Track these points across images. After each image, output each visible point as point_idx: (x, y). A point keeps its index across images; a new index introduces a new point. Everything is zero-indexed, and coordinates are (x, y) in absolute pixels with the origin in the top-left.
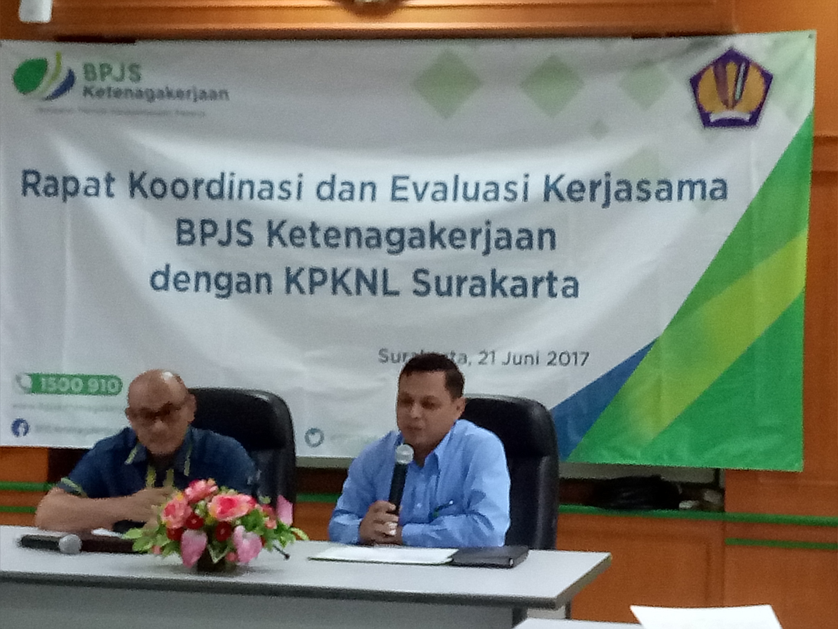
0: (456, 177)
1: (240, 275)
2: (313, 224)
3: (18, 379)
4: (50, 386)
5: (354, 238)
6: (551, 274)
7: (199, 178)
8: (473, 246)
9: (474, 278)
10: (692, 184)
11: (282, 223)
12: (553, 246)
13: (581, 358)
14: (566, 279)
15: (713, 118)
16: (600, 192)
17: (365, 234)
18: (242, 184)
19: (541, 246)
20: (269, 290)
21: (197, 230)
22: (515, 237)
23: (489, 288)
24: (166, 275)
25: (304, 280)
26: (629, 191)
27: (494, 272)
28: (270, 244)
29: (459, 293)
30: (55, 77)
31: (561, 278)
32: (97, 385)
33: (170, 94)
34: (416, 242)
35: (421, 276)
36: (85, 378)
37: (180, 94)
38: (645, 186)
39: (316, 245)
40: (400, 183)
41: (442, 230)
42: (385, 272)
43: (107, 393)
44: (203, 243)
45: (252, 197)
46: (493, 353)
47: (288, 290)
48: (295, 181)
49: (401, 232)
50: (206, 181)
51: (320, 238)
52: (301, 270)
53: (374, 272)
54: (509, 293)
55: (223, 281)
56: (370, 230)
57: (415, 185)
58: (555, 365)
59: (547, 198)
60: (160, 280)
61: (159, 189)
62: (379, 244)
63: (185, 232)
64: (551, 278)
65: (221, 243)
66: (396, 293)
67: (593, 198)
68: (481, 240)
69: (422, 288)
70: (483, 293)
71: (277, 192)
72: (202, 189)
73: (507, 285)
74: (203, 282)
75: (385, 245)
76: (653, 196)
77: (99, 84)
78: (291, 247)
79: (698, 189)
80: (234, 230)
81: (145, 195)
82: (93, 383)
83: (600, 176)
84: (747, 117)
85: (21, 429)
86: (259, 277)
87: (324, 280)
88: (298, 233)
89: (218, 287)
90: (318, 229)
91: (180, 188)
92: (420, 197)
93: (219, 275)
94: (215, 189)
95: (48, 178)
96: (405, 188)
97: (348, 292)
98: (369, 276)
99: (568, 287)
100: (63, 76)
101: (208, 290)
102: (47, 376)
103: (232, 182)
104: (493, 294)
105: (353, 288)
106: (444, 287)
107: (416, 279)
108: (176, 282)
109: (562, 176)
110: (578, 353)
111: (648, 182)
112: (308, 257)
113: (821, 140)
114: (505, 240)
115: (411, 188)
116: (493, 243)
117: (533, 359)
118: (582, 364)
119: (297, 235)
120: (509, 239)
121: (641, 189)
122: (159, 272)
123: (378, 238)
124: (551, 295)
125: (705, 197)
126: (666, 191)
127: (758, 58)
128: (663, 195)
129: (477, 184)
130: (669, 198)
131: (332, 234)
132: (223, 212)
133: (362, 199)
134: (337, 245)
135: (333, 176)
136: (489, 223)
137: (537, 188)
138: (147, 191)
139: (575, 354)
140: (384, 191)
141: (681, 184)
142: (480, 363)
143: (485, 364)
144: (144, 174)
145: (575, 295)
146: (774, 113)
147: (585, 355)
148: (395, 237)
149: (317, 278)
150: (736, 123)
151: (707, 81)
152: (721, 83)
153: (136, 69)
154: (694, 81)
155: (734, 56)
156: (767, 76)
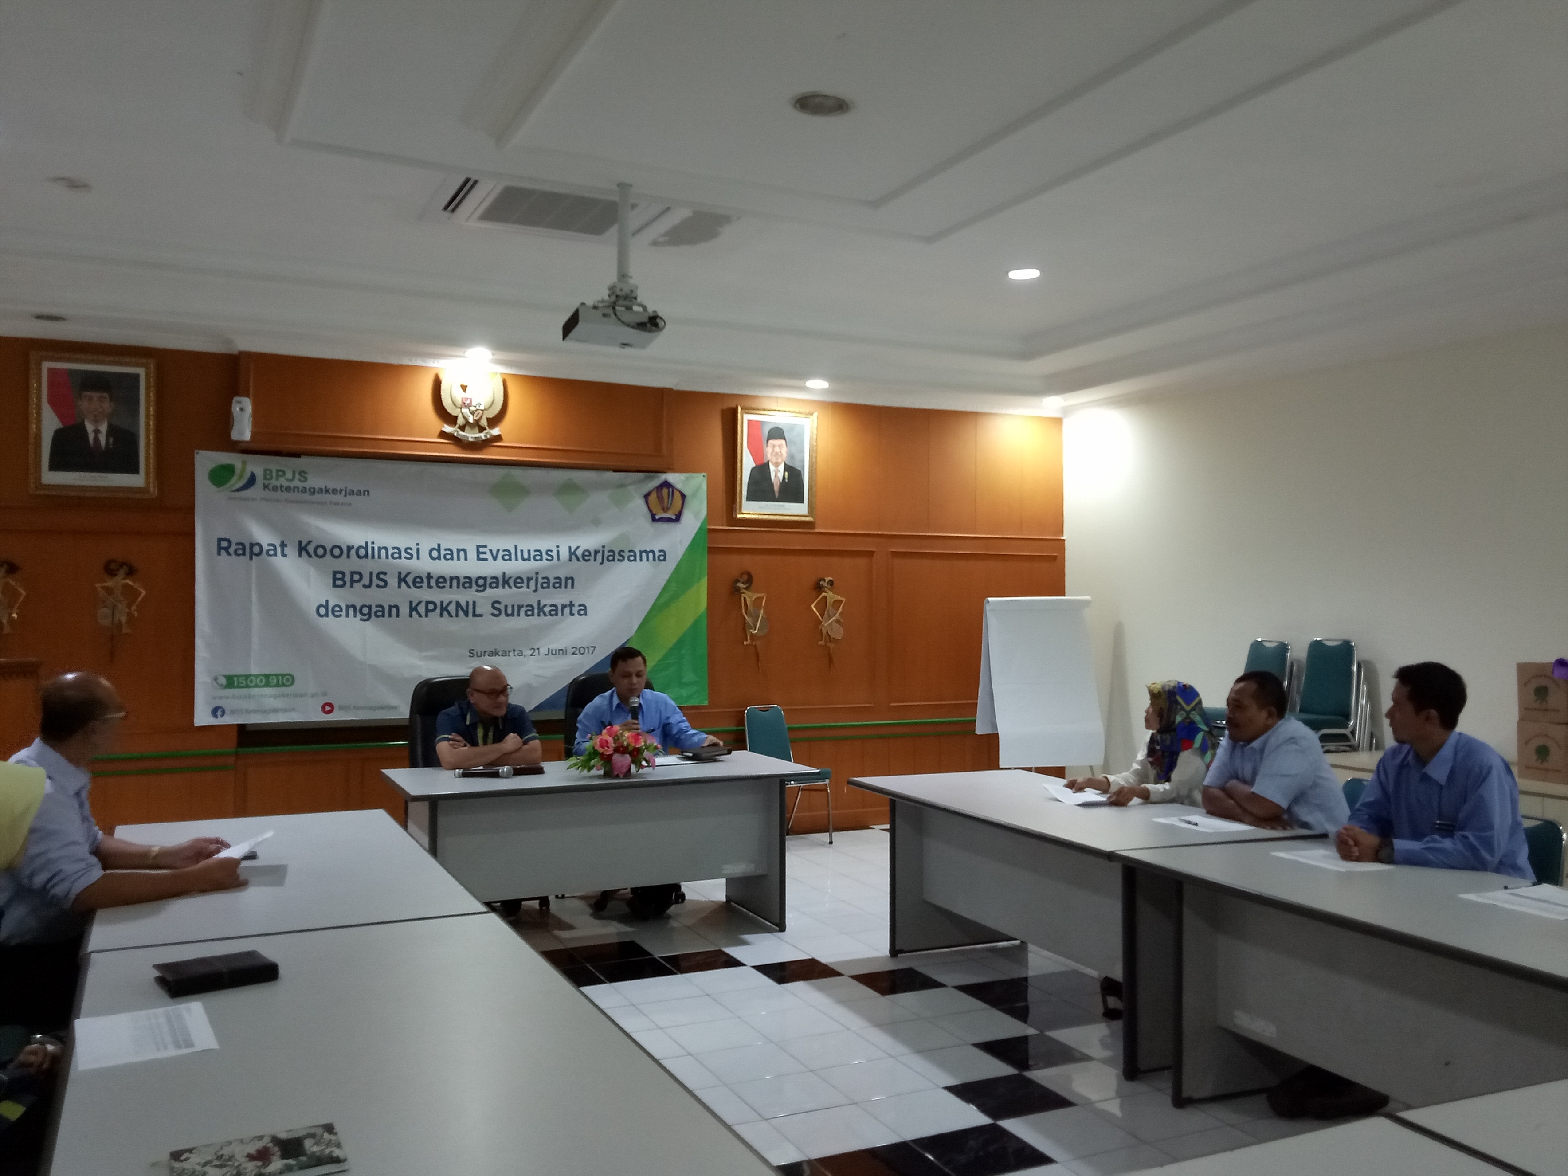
0: (516, 547)
1: (377, 606)
2: (429, 574)
3: (216, 679)
4: (242, 683)
5: (455, 583)
7: (351, 545)
8: (528, 587)
9: (528, 606)
10: (647, 552)
11: (408, 574)
12: (573, 587)
13: (591, 650)
14: (580, 605)
15: (657, 517)
16: (599, 556)
17: (462, 580)
18: (380, 549)
19: (566, 587)
20: (398, 616)
21: (348, 579)
22: (552, 581)
23: (536, 611)
24: (326, 607)
25: (422, 609)
26: (614, 556)
27: (539, 602)
28: (399, 587)
29: (519, 615)
30: (241, 477)
31: (577, 604)
32: (275, 681)
33: (327, 491)
34: (494, 585)
35: (496, 605)
36: (267, 676)
37: (335, 491)
38: (622, 553)
40: (481, 550)
41: (510, 578)
42: (474, 603)
43: (284, 685)
44: (352, 586)
45: (387, 557)
46: (538, 649)
47: (411, 616)
48: (414, 547)
49: (485, 579)
50: (356, 547)
51: (433, 583)
52: (419, 603)
53: (467, 603)
54: (547, 614)
55: (366, 610)
56: (465, 578)
57: (491, 551)
58: (576, 654)
59: (570, 560)
60: (322, 611)
61: (320, 551)
62: (470, 587)
63: (339, 579)
64: (571, 605)
65: (365, 586)
66: (481, 616)
67: (595, 560)
68: (532, 583)
69: (497, 612)
70: (533, 614)
71: (403, 554)
72: (353, 552)
73: (547, 609)
74: (351, 611)
75: (475, 587)
76: (626, 559)
77: (274, 482)
78: (413, 589)
79: (651, 555)
80: (374, 578)
81: (310, 556)
82: (273, 679)
83: (599, 547)
84: (674, 518)
85: (219, 713)
86: (390, 607)
87: (435, 608)
88: (418, 580)
89: (362, 614)
90: (432, 577)
91: (337, 552)
92: (495, 559)
93: (362, 607)
94: (362, 552)
95: (237, 544)
96: (485, 553)
97: (451, 616)
98: (464, 605)
99: (582, 610)
100: (247, 476)
101: (355, 616)
102: (238, 676)
103: (373, 548)
104: (539, 615)
105: (453, 613)
106: (509, 611)
107: (494, 607)
108: (333, 611)
109: (578, 547)
110: (590, 648)
111: (623, 551)
112: (424, 594)
113: (711, 531)
114: (547, 584)
115: (489, 553)
116: (539, 586)
117: (562, 652)
118: (592, 653)
119: (418, 581)
120: (548, 583)
121: (620, 555)
122: (321, 606)
123: (470, 583)
124: (572, 614)
125: (654, 560)
126: (633, 556)
127: (679, 486)
128: (632, 558)
129: (529, 551)
130: (635, 560)
131: (441, 580)
132: (367, 566)
133: (459, 559)
134: (444, 587)
135: (439, 545)
136: (537, 574)
137: (565, 554)
138: (312, 553)
139: (588, 647)
140: (472, 554)
141: (641, 552)
142: (531, 655)
143: (534, 655)
144: (310, 542)
145: (585, 614)
146: (687, 516)
147: (593, 648)
148: (481, 582)
149: (430, 607)
150: (669, 520)
151: (653, 497)
152: (660, 498)
153: (303, 474)
154: (647, 496)
155: (666, 484)
156: (683, 496)
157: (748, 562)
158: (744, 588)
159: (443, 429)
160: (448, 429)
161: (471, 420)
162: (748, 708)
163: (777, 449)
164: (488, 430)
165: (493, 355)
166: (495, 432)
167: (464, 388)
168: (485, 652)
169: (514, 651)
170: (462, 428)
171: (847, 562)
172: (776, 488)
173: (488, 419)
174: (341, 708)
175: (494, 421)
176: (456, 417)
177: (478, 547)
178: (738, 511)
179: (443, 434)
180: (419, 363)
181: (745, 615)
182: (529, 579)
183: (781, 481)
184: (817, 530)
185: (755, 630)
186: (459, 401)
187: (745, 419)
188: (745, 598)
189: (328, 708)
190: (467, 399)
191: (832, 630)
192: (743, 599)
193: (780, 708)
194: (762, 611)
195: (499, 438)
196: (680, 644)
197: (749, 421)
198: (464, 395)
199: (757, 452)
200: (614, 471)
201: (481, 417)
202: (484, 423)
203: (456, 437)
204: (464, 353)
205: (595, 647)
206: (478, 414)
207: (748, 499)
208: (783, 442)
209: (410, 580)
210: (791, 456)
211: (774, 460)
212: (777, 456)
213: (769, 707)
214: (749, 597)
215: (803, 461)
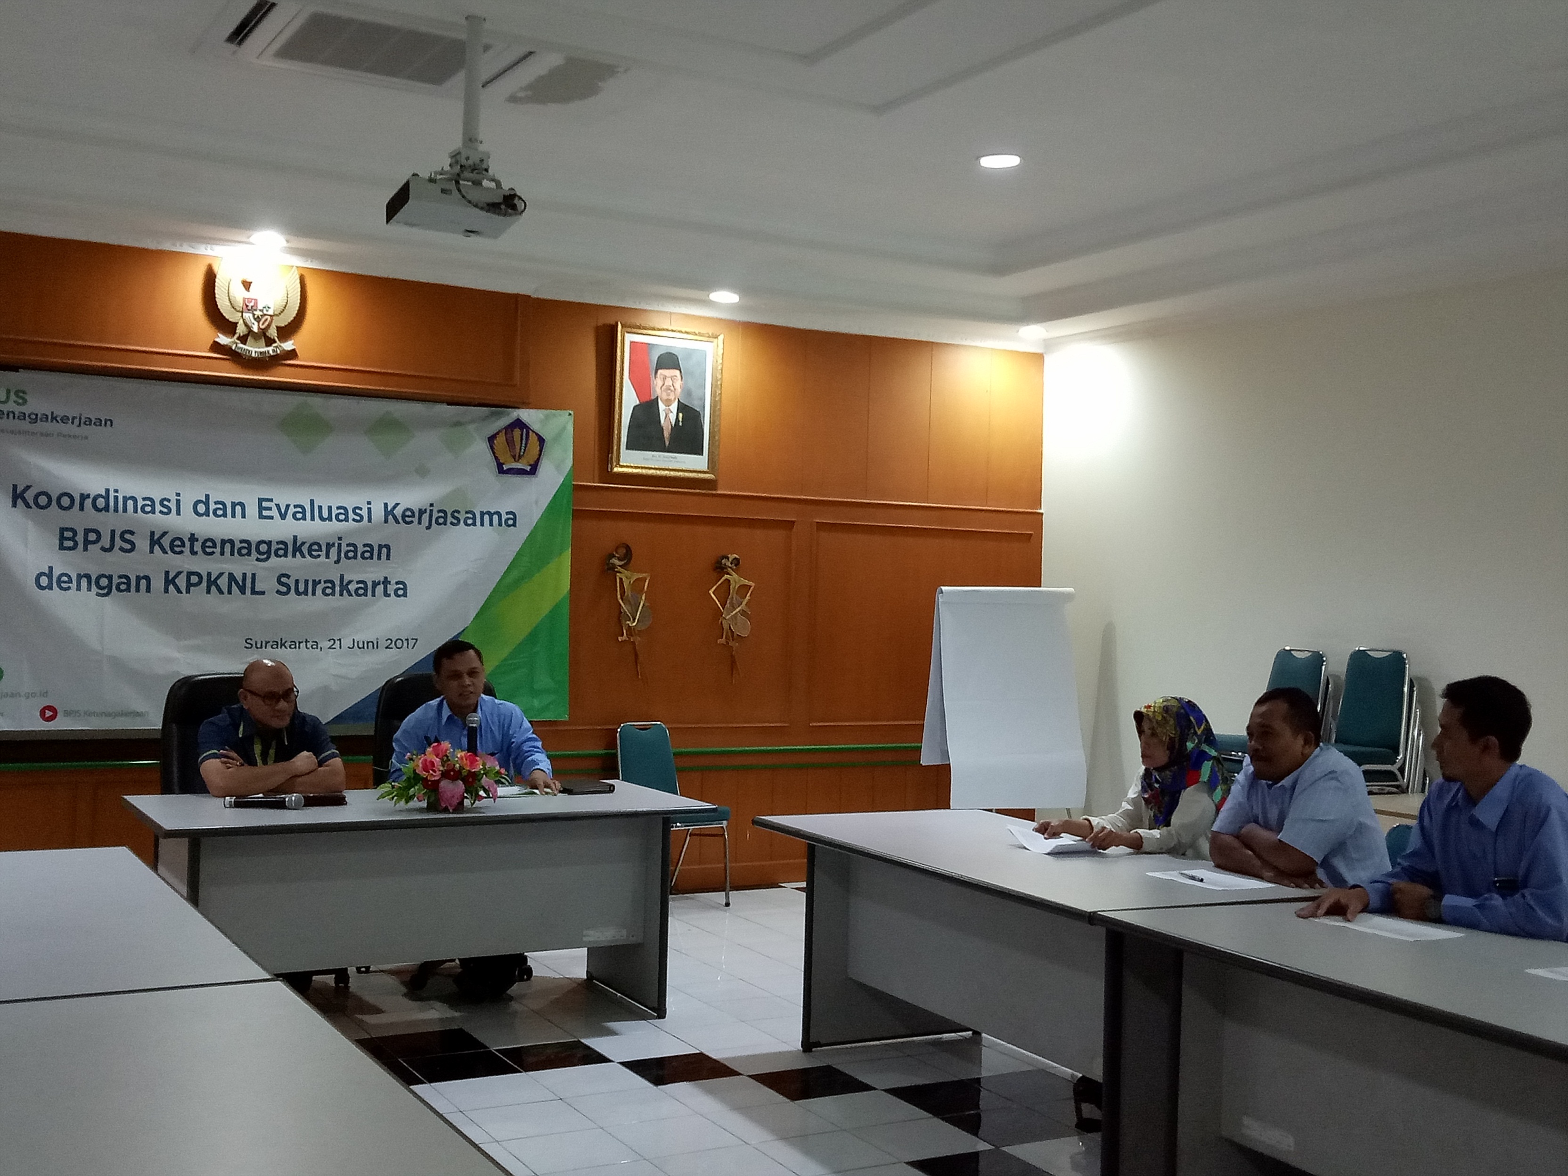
0: (312, 502)
1: (120, 577)
2: (192, 535)
5: (228, 547)
6: (386, 578)
7: (85, 493)
8: (327, 557)
9: (326, 582)
10: (491, 515)
11: (165, 533)
12: (388, 557)
13: (412, 643)
14: (397, 583)
15: (505, 468)
16: (426, 517)
17: (238, 545)
18: (125, 499)
19: (379, 558)
20: (148, 590)
21: (80, 538)
22: (360, 550)
23: (337, 589)
24: (50, 575)
25: (181, 582)
26: (445, 518)
27: (342, 577)
28: (152, 552)
29: (314, 594)
31: (393, 582)
33: (54, 418)
34: (281, 552)
35: (283, 580)
37: (65, 419)
38: (456, 515)
39: (193, 553)
40: (264, 504)
41: (303, 543)
42: (254, 575)
44: (85, 549)
45: (136, 511)
46: (340, 640)
47: (166, 591)
48: (174, 498)
49: (269, 543)
50: (92, 496)
51: (198, 547)
52: (179, 573)
53: (244, 575)
54: (353, 593)
55: (104, 582)
56: (242, 541)
57: (278, 506)
58: (392, 648)
59: (386, 521)
60: (44, 581)
61: (43, 500)
62: (249, 554)
63: (68, 539)
64: (386, 582)
65: (103, 549)
66: (263, 593)
67: (420, 523)
68: (334, 551)
69: (284, 589)
70: (333, 594)
71: (158, 507)
72: (88, 502)
73: (352, 587)
74: (84, 583)
75: (255, 554)
76: (462, 522)
78: (170, 554)
79: (495, 517)
80: (117, 539)
81: (28, 506)
83: (425, 505)
84: (528, 468)
86: (138, 579)
87: (200, 582)
88: (178, 543)
89: (100, 587)
90: (197, 540)
91: (66, 501)
92: (283, 517)
93: (101, 576)
94: (101, 503)
96: (270, 509)
97: (221, 592)
98: (239, 579)
99: (399, 589)
101: (89, 589)
103: (116, 498)
104: (341, 594)
105: (225, 589)
106: (301, 588)
107: (279, 582)
108: (59, 581)
109: (397, 504)
110: (410, 640)
111: (458, 512)
112: (186, 562)
113: (577, 488)
114: (353, 552)
115: (275, 508)
116: (343, 555)
117: (374, 645)
118: (413, 648)
119: (177, 545)
120: (355, 552)
121: (453, 517)
122: (42, 574)
123: (249, 549)
124: (387, 595)
125: (500, 524)
126: (472, 519)
127: (535, 427)
128: (470, 522)
129: (330, 508)
130: (474, 524)
131: (209, 544)
132: (106, 523)
133: (233, 516)
134: (213, 553)
135: (207, 496)
136: (340, 539)
137: (378, 513)
138: (31, 503)
139: (407, 640)
140: (252, 510)
141: (482, 514)
142: (330, 648)
143: (335, 648)
144: (28, 487)
145: (405, 595)
146: (546, 467)
147: (415, 641)
148: (263, 548)
149: (193, 580)
150: (521, 472)
151: (501, 440)
152: (510, 442)
153: (21, 395)
154: (491, 439)
155: (519, 424)
156: (541, 441)
157: (626, 531)
158: (619, 566)
159: (217, 340)
160: (223, 340)
161: (255, 329)
162: (622, 725)
163: (669, 382)
164: (278, 343)
165: (288, 241)
166: (288, 346)
167: (247, 285)
168: (267, 643)
169: (307, 641)
170: (243, 339)
171: (759, 534)
172: (666, 434)
173: (279, 329)
174: (67, 713)
175: (286, 332)
176: (235, 325)
177: (261, 500)
178: (615, 464)
179: (216, 347)
180: (186, 248)
181: (620, 601)
182: (329, 546)
183: (673, 425)
184: (719, 492)
185: (634, 622)
186: (240, 304)
187: (627, 340)
188: (621, 579)
189: (48, 714)
190: (250, 300)
191: (736, 624)
192: (618, 581)
193: (664, 726)
194: (643, 598)
195: (292, 354)
196: (532, 637)
197: (632, 343)
198: (247, 295)
199: (642, 386)
200: (449, 404)
201: (269, 326)
202: (273, 333)
203: (235, 351)
204: (249, 237)
205: (417, 640)
206: (266, 320)
207: (627, 448)
208: (677, 372)
209: (166, 541)
210: (688, 393)
211: (665, 396)
212: (669, 391)
213: (651, 725)
214: (627, 578)
215: (703, 399)
